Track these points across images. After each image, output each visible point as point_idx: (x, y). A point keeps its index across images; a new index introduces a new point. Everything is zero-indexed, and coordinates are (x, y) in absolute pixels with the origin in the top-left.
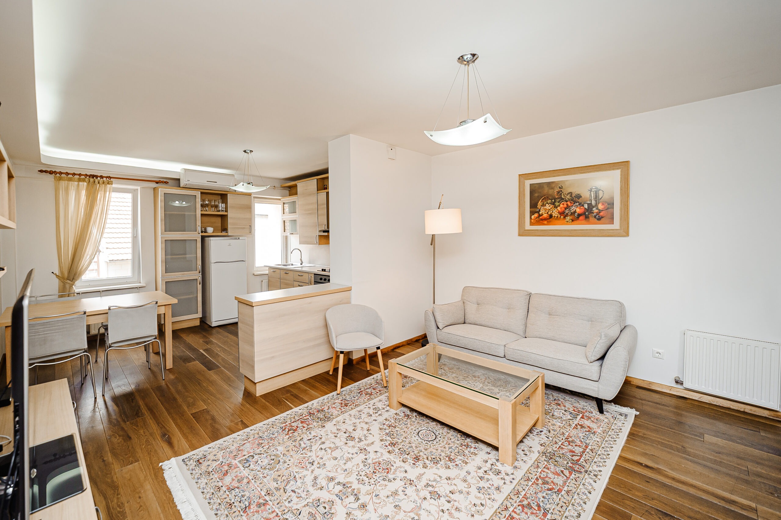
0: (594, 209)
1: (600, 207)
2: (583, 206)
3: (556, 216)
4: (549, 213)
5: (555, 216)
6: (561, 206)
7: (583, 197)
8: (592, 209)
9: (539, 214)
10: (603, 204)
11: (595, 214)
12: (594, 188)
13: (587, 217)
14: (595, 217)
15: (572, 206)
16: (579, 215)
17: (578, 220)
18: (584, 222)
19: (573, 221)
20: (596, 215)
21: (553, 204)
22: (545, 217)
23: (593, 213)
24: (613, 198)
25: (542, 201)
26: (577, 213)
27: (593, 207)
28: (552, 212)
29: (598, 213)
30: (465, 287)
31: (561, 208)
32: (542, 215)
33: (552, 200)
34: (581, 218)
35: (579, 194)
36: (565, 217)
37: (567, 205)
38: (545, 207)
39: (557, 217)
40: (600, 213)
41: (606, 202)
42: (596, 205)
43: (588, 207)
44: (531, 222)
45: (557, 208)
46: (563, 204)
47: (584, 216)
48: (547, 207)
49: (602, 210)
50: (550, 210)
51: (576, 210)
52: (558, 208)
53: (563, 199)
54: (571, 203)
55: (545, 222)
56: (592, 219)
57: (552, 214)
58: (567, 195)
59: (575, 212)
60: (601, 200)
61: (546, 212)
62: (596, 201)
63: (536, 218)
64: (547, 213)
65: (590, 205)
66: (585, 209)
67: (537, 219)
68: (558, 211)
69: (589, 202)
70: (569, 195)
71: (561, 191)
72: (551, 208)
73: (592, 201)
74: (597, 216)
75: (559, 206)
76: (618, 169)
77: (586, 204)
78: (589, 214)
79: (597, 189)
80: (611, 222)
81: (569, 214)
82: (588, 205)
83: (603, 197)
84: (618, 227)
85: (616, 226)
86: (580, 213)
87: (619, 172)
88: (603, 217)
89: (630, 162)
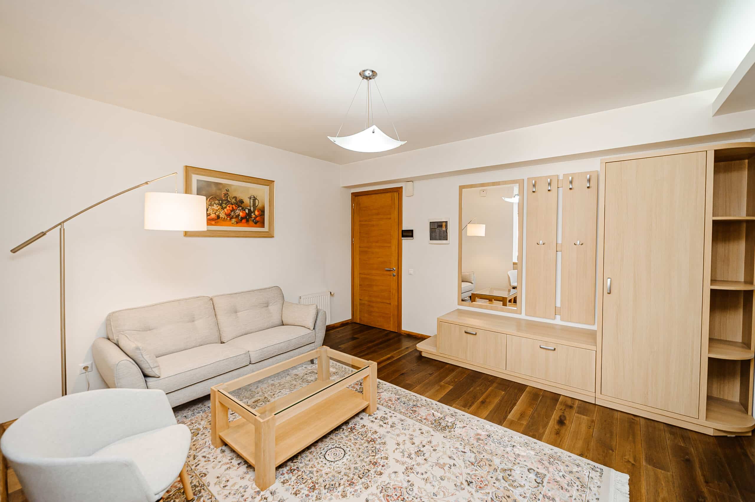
0: (252, 214)
1: (257, 213)
2: (245, 210)
3: (223, 217)
4: (217, 214)
5: (222, 218)
6: (228, 208)
7: (245, 203)
8: (251, 214)
10: (258, 211)
11: (253, 218)
12: (252, 196)
13: (247, 221)
14: (253, 221)
15: (237, 209)
16: (242, 218)
17: (241, 222)
18: (245, 224)
19: (237, 223)
21: (221, 205)
22: (213, 217)
23: (252, 218)
24: (264, 207)
25: (209, 201)
26: (240, 217)
27: (252, 213)
28: (219, 213)
29: (255, 218)
31: (227, 210)
32: (210, 214)
33: (219, 201)
34: (244, 221)
35: (242, 200)
36: (231, 219)
37: (233, 207)
39: (225, 218)
40: (256, 218)
41: (260, 210)
42: (254, 211)
43: (249, 212)
45: (224, 209)
46: (229, 207)
47: (246, 219)
48: (214, 207)
49: (258, 216)
50: (217, 210)
51: (239, 214)
53: (229, 202)
54: (236, 206)
55: (213, 223)
56: (251, 223)
57: (219, 216)
58: (233, 199)
59: (239, 215)
60: (257, 208)
61: (214, 213)
62: (254, 207)
65: (250, 210)
66: (246, 213)
68: (225, 213)
69: (249, 208)
70: (234, 199)
71: (228, 194)
72: (219, 209)
73: (251, 208)
74: (255, 220)
75: (226, 208)
76: (268, 185)
77: (247, 210)
78: (249, 218)
79: (254, 197)
80: (263, 226)
81: (234, 216)
82: (248, 210)
83: (258, 205)
84: (267, 230)
85: (266, 229)
86: (242, 216)
87: (267, 188)
88: (258, 222)
89: (274, 181)
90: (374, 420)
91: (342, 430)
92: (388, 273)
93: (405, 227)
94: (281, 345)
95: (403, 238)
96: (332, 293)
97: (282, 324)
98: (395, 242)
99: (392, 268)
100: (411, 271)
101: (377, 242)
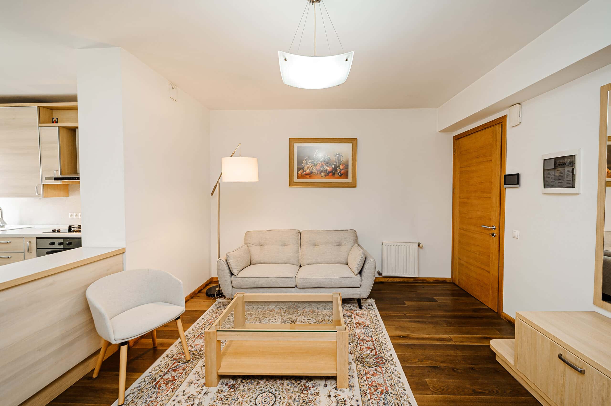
0: (338, 168)
1: (341, 167)
2: (331, 166)
3: (315, 172)
4: (311, 170)
7: (331, 160)
9: (304, 170)
10: (343, 165)
11: (338, 172)
12: (338, 154)
13: (334, 174)
14: (338, 174)
15: (325, 165)
16: (329, 172)
18: (332, 177)
19: (325, 176)
20: (339, 173)
21: (313, 163)
22: (308, 172)
24: (347, 162)
25: (305, 161)
27: (338, 167)
30: (247, 232)
31: (318, 167)
32: (306, 171)
33: (312, 160)
34: (330, 174)
35: (329, 158)
36: (320, 173)
37: (322, 164)
38: (307, 165)
40: (341, 171)
41: (344, 164)
42: (339, 166)
43: (334, 167)
44: (298, 176)
45: (315, 166)
46: (319, 164)
47: (332, 173)
48: (309, 165)
49: (343, 170)
50: (311, 167)
51: (327, 168)
53: (319, 160)
54: (324, 163)
55: (308, 177)
56: (336, 175)
57: (312, 171)
58: (322, 157)
59: (327, 170)
60: (342, 163)
62: (339, 163)
63: (302, 173)
64: (309, 170)
66: (333, 168)
67: (302, 174)
68: (316, 169)
71: (318, 154)
72: (312, 166)
73: (336, 163)
75: (317, 165)
76: (351, 143)
78: (335, 172)
79: (339, 154)
80: (347, 178)
81: (323, 171)
82: (334, 165)
83: (342, 161)
84: (351, 181)
85: (349, 180)
86: (330, 171)
87: (351, 145)
88: (342, 174)
89: (357, 138)
90: (333, 395)
91: (299, 382)
92: (488, 232)
93: (509, 171)
94: (322, 280)
95: (505, 186)
96: (421, 245)
98: (496, 192)
99: (491, 225)
100: (517, 234)
101: (476, 192)
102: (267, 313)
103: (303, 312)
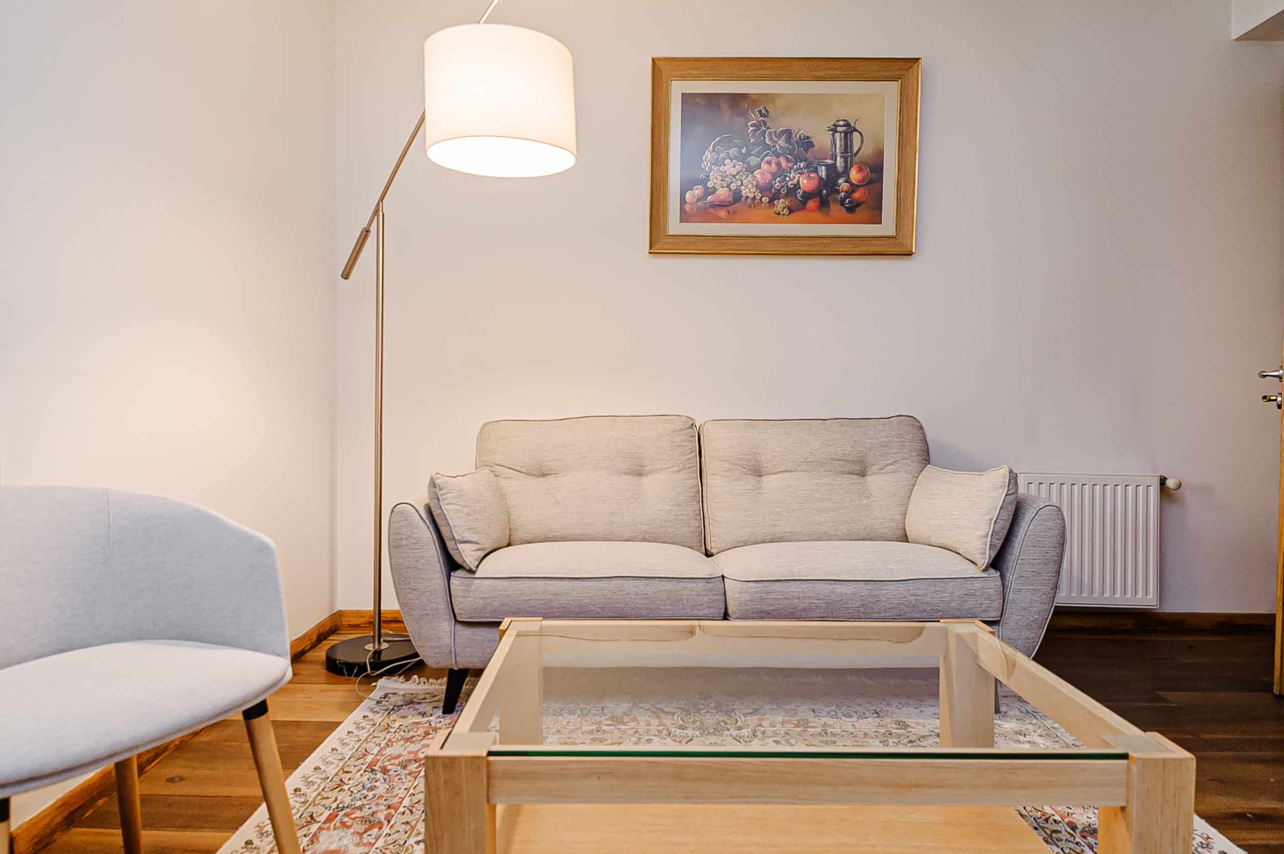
0: (841, 181)
1: (854, 175)
2: (816, 171)
3: (751, 195)
4: (733, 186)
5: (748, 197)
6: (765, 166)
7: (817, 146)
8: (837, 180)
9: (706, 188)
10: (860, 170)
11: (843, 194)
12: (841, 123)
13: (824, 204)
14: (842, 202)
15: (791, 168)
16: (807, 196)
17: (804, 209)
18: (817, 215)
19: (791, 211)
20: (846, 198)
21: (743, 158)
22: (722, 197)
23: (838, 192)
24: (880, 154)
25: (714, 151)
26: (800, 191)
27: (839, 176)
28: (739, 183)
29: (849, 193)
30: (485, 425)
31: (762, 174)
32: (714, 190)
33: (740, 148)
34: (811, 204)
35: (808, 137)
36: (771, 201)
37: (779, 165)
38: (722, 168)
39: (754, 198)
40: (853, 191)
41: (866, 164)
42: (846, 171)
43: (827, 175)
44: (682, 211)
45: (752, 172)
46: (769, 163)
47: (818, 199)
48: (726, 168)
49: (860, 186)
50: (734, 176)
51: (798, 181)
52: (754, 174)
53: (768, 147)
54: (787, 159)
55: (723, 213)
56: (835, 209)
57: (740, 191)
58: (779, 137)
59: (797, 186)
60: (856, 159)
61: (725, 184)
62: (846, 162)
63: (698, 200)
64: (728, 186)
65: (831, 168)
66: (821, 178)
67: (699, 203)
68: (755, 183)
69: (829, 161)
70: (783, 138)
71: (765, 123)
72: (738, 173)
73: (836, 160)
74: (847, 201)
75: (759, 167)
76: (895, 79)
77: (824, 168)
78: (828, 195)
79: (847, 125)
80: (877, 219)
81: (784, 192)
82: (827, 170)
83: (859, 150)
84: (891, 232)
85: (887, 227)
86: (807, 189)
87: (893, 87)
88: (858, 205)
89: (918, 59)
96: (1170, 483)
97: (900, 533)
102: (604, 728)
103: (760, 725)
